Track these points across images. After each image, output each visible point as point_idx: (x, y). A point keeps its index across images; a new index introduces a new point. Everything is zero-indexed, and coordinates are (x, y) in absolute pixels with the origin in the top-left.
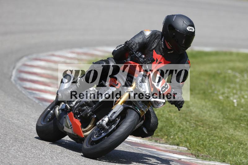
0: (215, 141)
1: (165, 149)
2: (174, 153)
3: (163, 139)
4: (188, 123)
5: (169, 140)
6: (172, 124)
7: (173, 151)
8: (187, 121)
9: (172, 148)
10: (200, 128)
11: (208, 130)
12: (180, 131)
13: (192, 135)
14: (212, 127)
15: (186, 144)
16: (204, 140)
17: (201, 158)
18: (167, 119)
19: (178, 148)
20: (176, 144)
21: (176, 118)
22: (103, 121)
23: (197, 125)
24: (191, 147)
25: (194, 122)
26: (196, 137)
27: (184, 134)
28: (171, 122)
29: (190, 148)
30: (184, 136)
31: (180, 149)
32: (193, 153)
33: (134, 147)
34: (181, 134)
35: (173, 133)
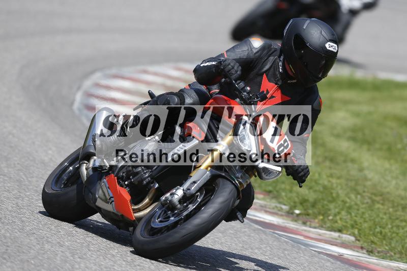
0: (401, 229)
1: (318, 237)
2: (332, 245)
3: (316, 221)
4: (359, 197)
5: (325, 223)
6: (333, 197)
7: (331, 241)
8: (358, 193)
9: (331, 236)
10: (377, 206)
11: (391, 210)
12: (345, 209)
13: (364, 216)
14: (398, 206)
15: (353, 231)
16: (384, 226)
17: (377, 254)
18: (325, 187)
19: (339, 236)
20: (336, 229)
21: (339, 187)
23: (373, 201)
24: (362, 236)
25: (369, 195)
26: (370, 220)
27: (350, 214)
28: (332, 193)
29: (359, 238)
30: (351, 217)
31: (344, 239)
32: (363, 246)
33: (268, 231)
34: (346, 214)
35: (333, 212)
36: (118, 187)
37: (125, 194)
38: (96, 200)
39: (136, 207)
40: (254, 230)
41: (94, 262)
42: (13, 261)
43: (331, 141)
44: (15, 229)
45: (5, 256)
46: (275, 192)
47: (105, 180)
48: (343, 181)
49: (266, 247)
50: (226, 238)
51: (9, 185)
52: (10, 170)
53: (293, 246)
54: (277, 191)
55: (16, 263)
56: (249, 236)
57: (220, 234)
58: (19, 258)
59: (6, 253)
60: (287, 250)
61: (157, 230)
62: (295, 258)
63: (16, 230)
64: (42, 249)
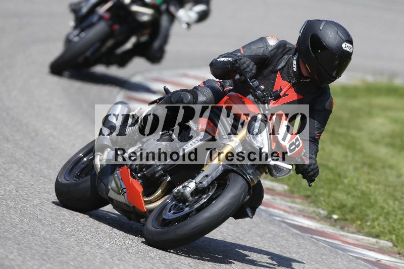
1: (356, 242)
2: (369, 250)
3: (354, 225)
4: (397, 203)
5: (363, 228)
6: (371, 203)
7: (368, 247)
8: (396, 199)
9: (369, 242)
12: (383, 215)
13: (402, 223)
15: (391, 237)
18: (363, 193)
19: (377, 242)
20: (374, 235)
21: (377, 193)
22: (185, 187)
24: (399, 242)
27: (388, 220)
28: (369, 199)
29: (396, 244)
30: (389, 223)
31: (381, 245)
32: (401, 252)
33: (306, 235)
34: (384, 220)
35: (371, 217)
36: (131, 179)
37: (138, 186)
38: (108, 191)
39: (147, 199)
40: (292, 235)
41: (133, 264)
42: (52, 262)
43: (369, 147)
44: (55, 230)
45: (45, 258)
46: (313, 197)
47: (118, 172)
48: (381, 187)
49: (304, 251)
50: (264, 241)
51: (49, 186)
52: (50, 171)
53: (331, 251)
54: (316, 196)
55: (55, 264)
56: (287, 240)
57: (258, 238)
58: (58, 260)
59: (45, 254)
60: (325, 255)
61: (168, 221)
62: (333, 263)
63: (56, 232)
64: (82, 251)
